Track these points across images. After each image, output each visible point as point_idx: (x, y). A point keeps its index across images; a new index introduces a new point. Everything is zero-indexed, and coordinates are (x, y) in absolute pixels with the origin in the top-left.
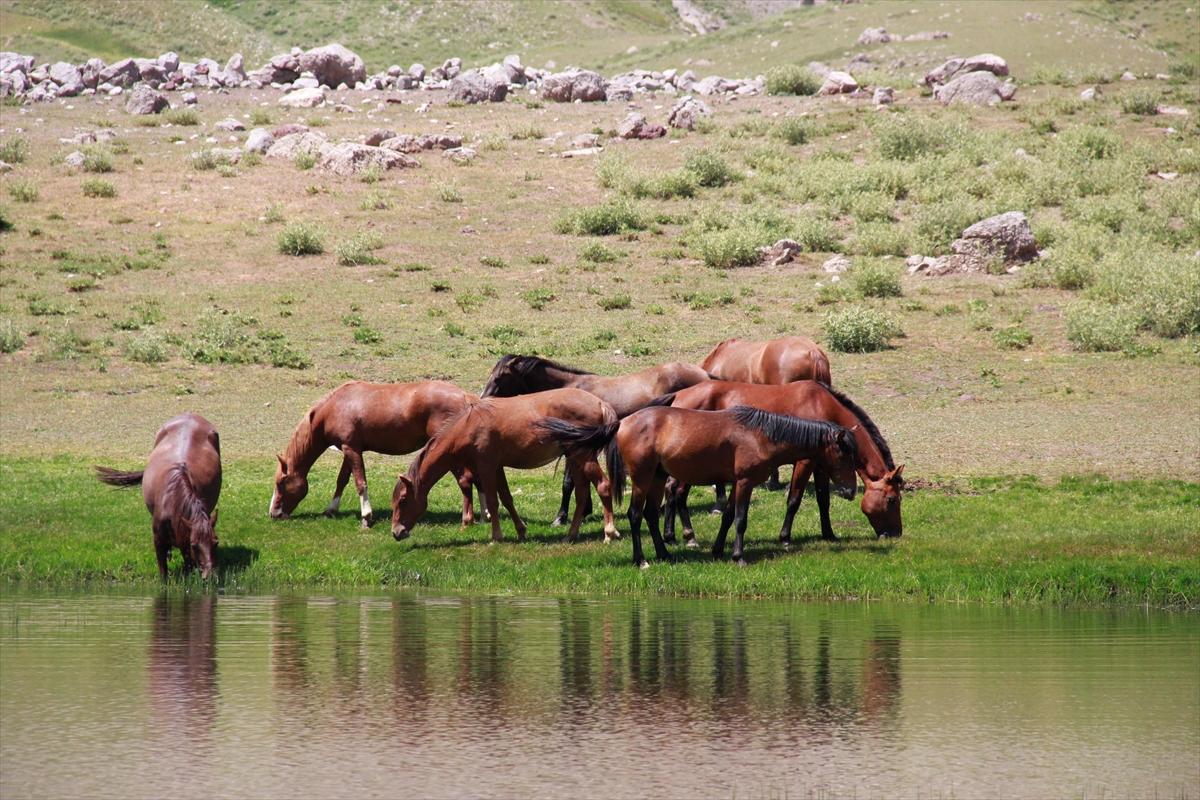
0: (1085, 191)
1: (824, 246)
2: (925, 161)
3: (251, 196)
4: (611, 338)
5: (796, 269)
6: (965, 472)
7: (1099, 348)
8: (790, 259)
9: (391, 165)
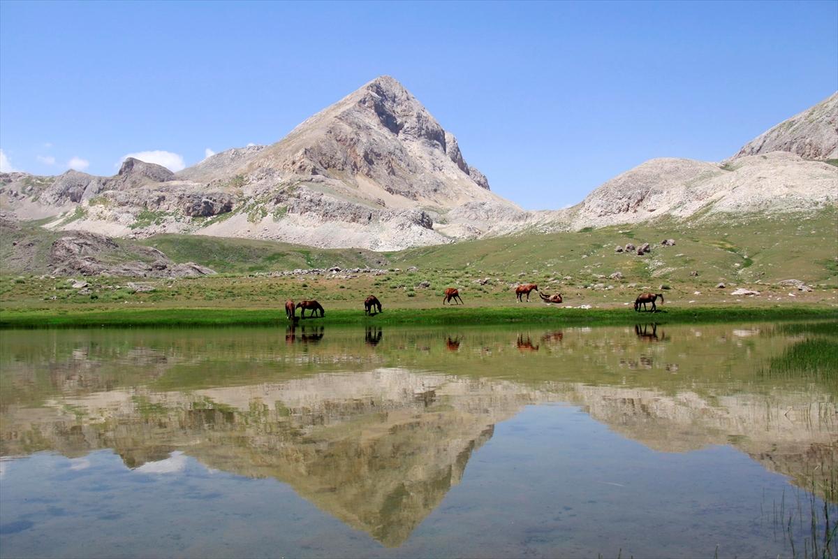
0: (432, 279)
1: (403, 286)
2: (413, 277)
3: (334, 282)
8: (400, 287)
9: (350, 279)
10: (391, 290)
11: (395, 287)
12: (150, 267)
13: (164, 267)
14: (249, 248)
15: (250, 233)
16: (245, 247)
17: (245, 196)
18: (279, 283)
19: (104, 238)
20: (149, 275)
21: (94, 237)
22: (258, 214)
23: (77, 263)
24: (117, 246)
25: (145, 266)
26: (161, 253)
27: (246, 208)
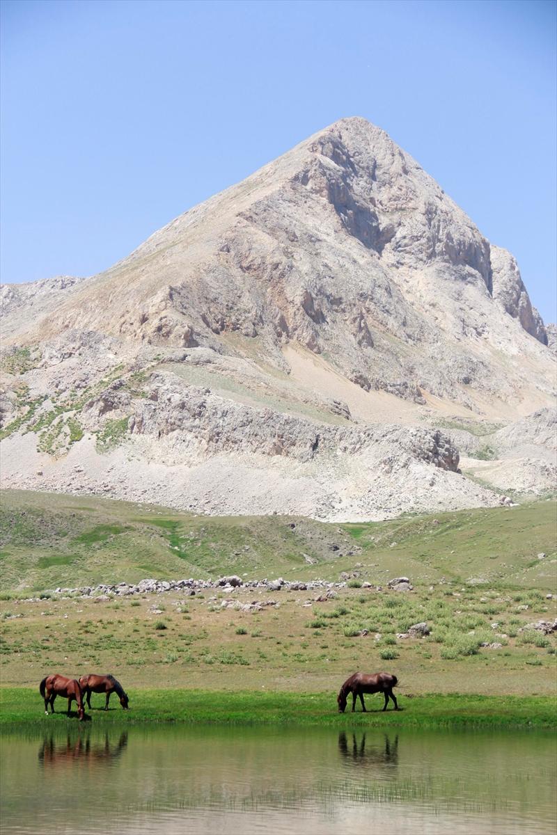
0: (439, 616)
1: (374, 631)
2: (397, 608)
3: (225, 619)
4: (325, 656)
5: (368, 637)
6: (424, 692)
7: (449, 658)
8: (366, 634)
9: (259, 610)
10: (348, 642)
11: (356, 635)
14: (39, 514)
15: (41, 479)
16: (30, 511)
17: (34, 394)
18: (106, 618)
22: (62, 435)
27: (35, 421)
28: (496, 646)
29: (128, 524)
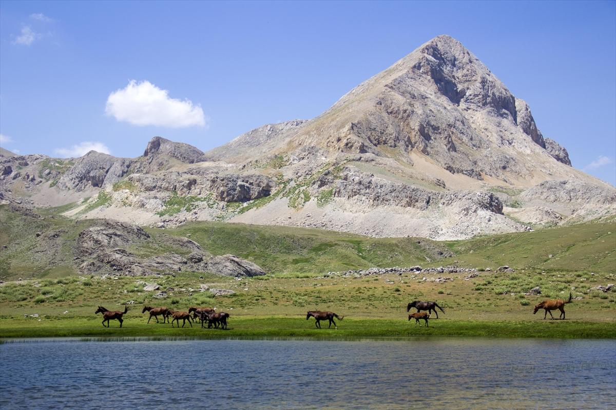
0: (541, 284)
1: (510, 292)
2: (517, 281)
3: (428, 286)
4: (491, 304)
8: (506, 294)
10: (499, 297)
11: (501, 294)
12: (185, 260)
13: (200, 260)
14: (292, 237)
15: (290, 220)
16: (287, 236)
17: (285, 178)
19: (134, 227)
20: (183, 269)
21: (124, 227)
22: (300, 198)
23: (105, 255)
24: (149, 237)
25: (180, 259)
26: (196, 243)
27: (286, 192)
28: (580, 298)
29: (336, 242)
